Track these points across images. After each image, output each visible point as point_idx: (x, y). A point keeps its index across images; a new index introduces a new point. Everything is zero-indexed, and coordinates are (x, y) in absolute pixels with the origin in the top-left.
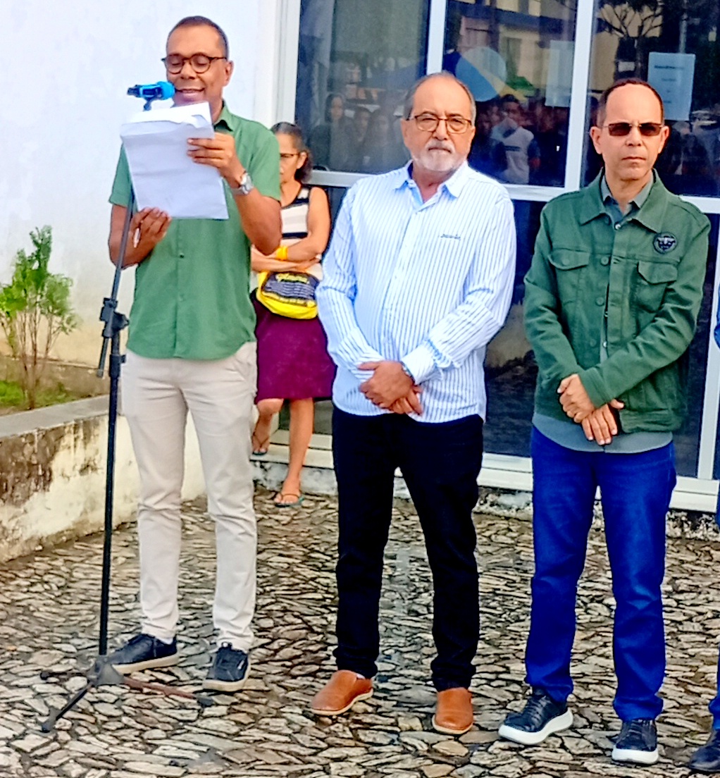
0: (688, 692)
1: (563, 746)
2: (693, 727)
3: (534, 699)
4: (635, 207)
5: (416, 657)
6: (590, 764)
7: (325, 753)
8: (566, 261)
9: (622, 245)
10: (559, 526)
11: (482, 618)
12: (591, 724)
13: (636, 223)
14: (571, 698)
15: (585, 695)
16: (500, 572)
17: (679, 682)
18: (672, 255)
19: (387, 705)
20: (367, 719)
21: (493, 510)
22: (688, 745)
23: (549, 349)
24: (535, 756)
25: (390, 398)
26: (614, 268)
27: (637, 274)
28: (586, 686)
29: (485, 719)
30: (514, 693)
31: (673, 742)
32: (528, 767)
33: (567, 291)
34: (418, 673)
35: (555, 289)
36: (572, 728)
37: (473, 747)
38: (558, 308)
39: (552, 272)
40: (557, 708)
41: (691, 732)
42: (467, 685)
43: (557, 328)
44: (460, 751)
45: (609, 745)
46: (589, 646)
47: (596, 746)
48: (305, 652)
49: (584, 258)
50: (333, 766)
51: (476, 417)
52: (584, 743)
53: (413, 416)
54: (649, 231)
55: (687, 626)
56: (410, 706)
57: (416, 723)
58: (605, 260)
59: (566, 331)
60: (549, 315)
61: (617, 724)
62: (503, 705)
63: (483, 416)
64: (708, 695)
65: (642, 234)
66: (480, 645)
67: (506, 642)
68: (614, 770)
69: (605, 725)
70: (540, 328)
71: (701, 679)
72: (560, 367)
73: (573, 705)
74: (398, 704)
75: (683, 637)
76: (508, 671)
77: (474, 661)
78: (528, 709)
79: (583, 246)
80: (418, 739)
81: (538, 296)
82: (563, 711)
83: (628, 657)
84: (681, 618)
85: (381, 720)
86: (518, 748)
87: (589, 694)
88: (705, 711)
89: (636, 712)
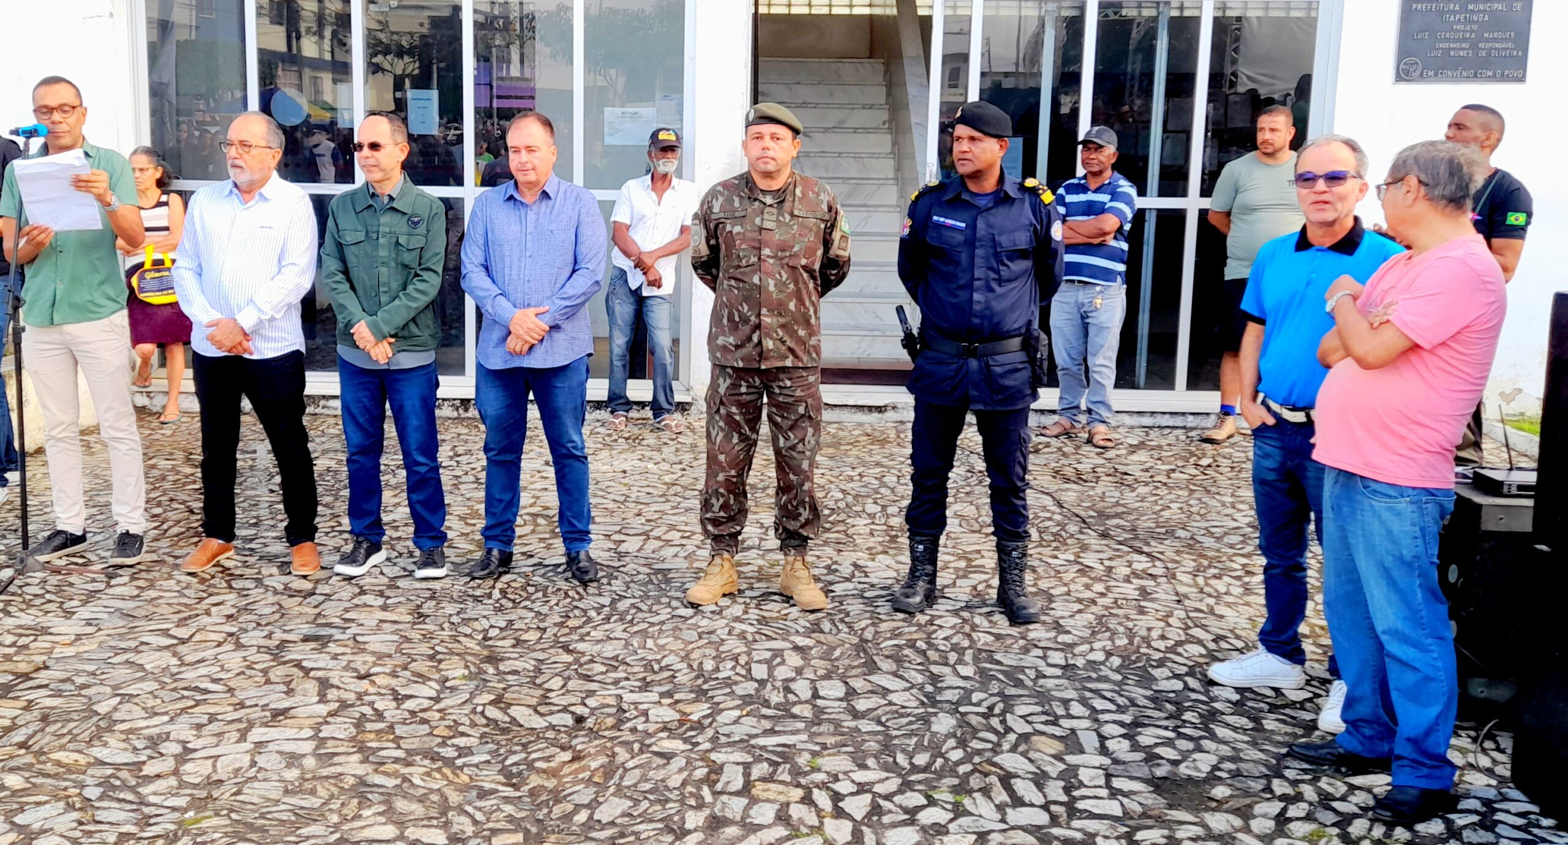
0: (467, 524)
1: (382, 573)
2: (472, 547)
3: (358, 544)
4: (391, 198)
5: (272, 522)
6: (401, 583)
7: (207, 601)
8: (349, 238)
9: (385, 225)
10: (361, 420)
11: (320, 490)
12: (401, 555)
13: (393, 209)
14: (385, 538)
15: (395, 535)
16: (332, 455)
17: (461, 518)
18: (422, 229)
19: (252, 560)
20: (238, 572)
21: (325, 411)
22: (468, 561)
23: (342, 301)
24: (361, 583)
25: (229, 344)
26: (381, 240)
27: (397, 243)
28: (396, 528)
29: (326, 560)
30: (346, 540)
31: (458, 560)
32: (357, 590)
33: (352, 260)
34: (274, 534)
35: (343, 260)
36: (388, 559)
37: (317, 582)
38: (346, 272)
39: (340, 246)
40: (375, 548)
41: (471, 552)
42: (312, 539)
43: (347, 286)
44: (307, 585)
45: (414, 567)
46: (396, 500)
47: (405, 569)
48: (188, 529)
49: (361, 236)
50: (214, 609)
51: (298, 352)
52: (396, 568)
53: (247, 356)
54: (404, 214)
55: (464, 479)
56: (270, 558)
57: (275, 570)
58: (375, 236)
59: (353, 288)
60: (340, 277)
61: (417, 553)
62: (338, 549)
63: (303, 350)
64: (481, 524)
65: (399, 216)
66: (319, 508)
67: (338, 504)
68: (418, 585)
69: (411, 554)
70: (335, 286)
71: (474, 514)
72: (350, 313)
73: (388, 543)
74: (261, 558)
75: (462, 487)
76: (340, 524)
77: (317, 520)
78: (355, 549)
79: (360, 228)
80: (277, 581)
81: (333, 264)
82: (379, 549)
83: (418, 507)
84: (460, 473)
85: (248, 571)
86: (349, 579)
87: (398, 534)
88: (478, 537)
89: (428, 544)
